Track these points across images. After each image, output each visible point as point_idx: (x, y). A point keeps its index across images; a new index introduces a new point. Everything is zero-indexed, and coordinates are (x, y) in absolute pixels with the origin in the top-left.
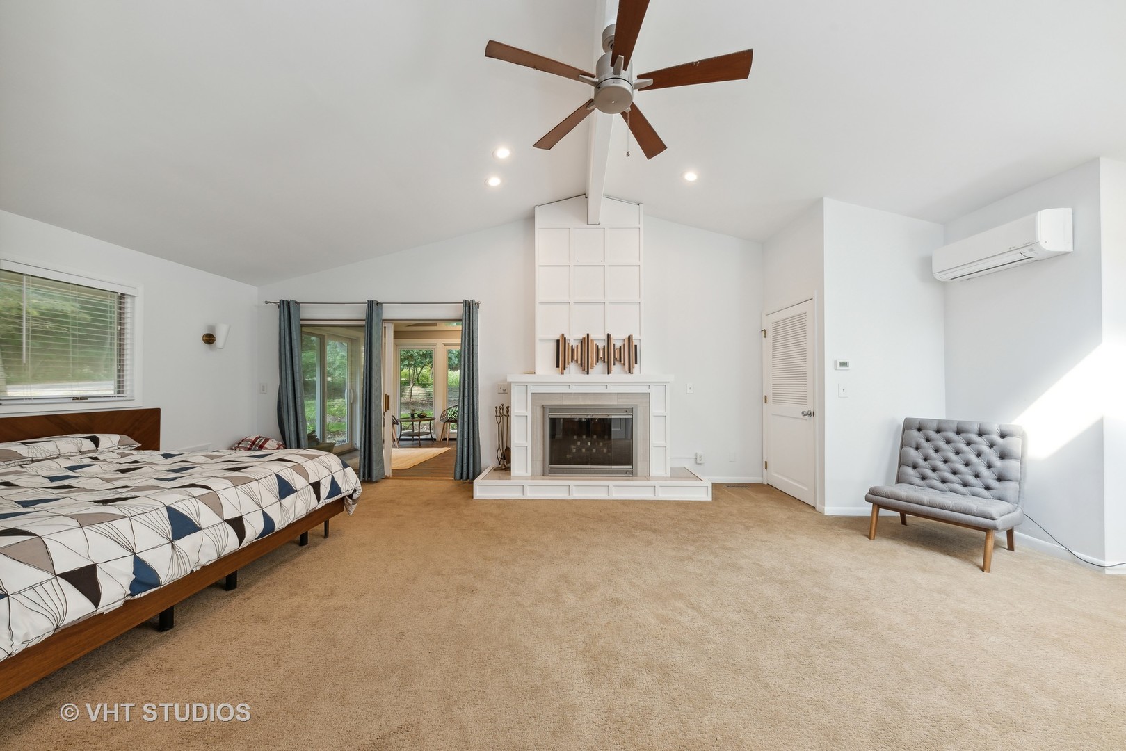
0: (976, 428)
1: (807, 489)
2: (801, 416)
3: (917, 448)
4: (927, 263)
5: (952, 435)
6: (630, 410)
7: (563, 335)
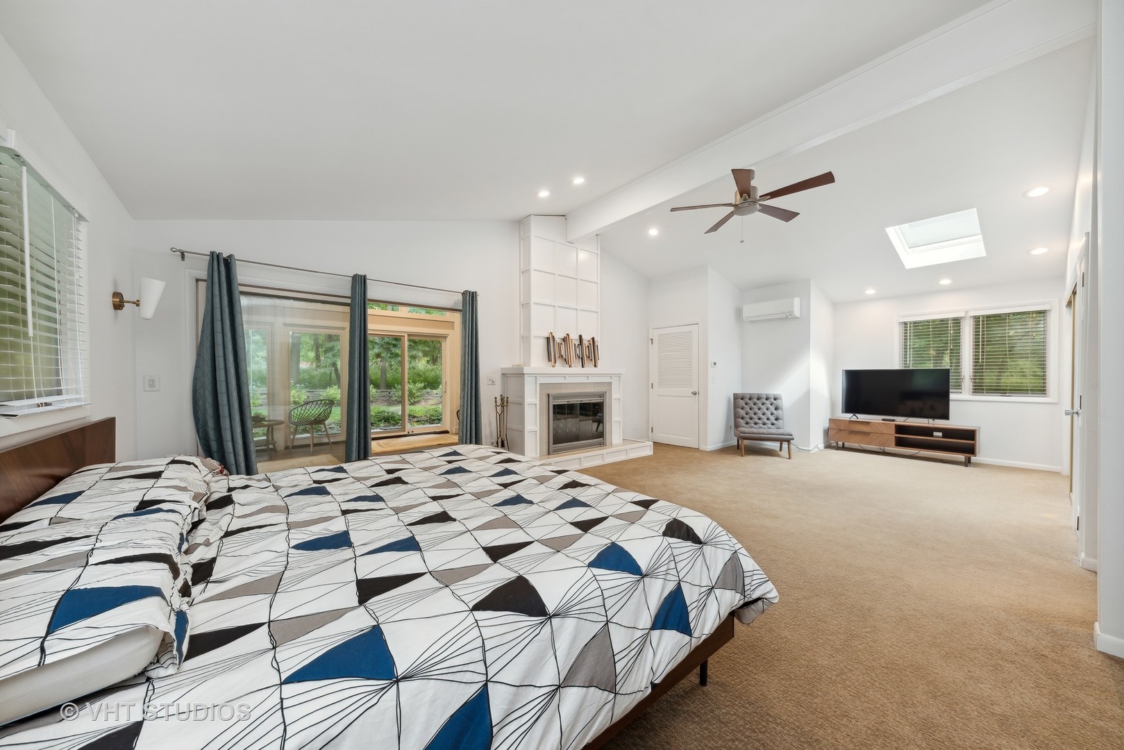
0: (765, 397)
1: (691, 439)
2: (691, 395)
3: (742, 409)
4: (739, 312)
5: (756, 400)
6: (602, 395)
7: (551, 333)
